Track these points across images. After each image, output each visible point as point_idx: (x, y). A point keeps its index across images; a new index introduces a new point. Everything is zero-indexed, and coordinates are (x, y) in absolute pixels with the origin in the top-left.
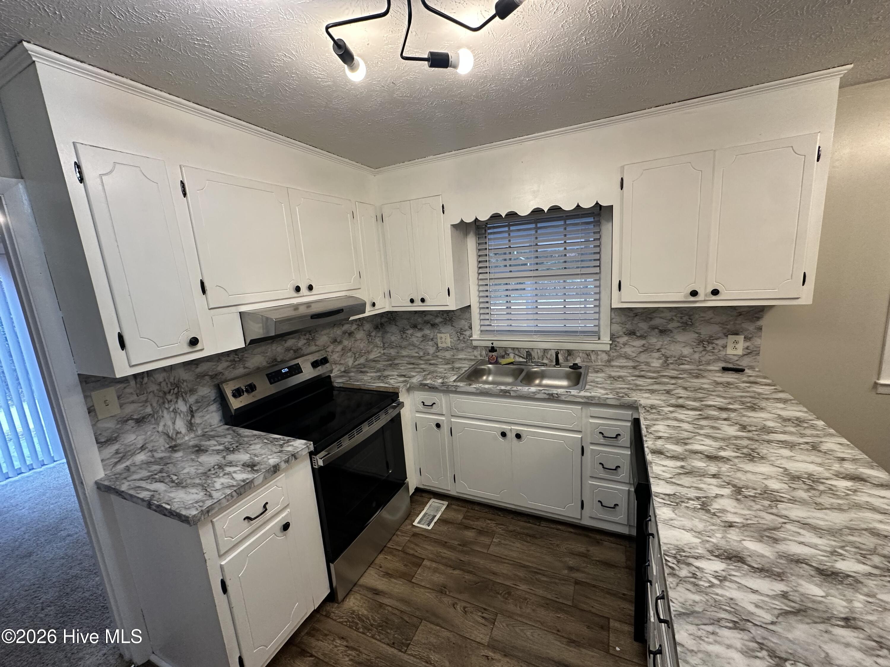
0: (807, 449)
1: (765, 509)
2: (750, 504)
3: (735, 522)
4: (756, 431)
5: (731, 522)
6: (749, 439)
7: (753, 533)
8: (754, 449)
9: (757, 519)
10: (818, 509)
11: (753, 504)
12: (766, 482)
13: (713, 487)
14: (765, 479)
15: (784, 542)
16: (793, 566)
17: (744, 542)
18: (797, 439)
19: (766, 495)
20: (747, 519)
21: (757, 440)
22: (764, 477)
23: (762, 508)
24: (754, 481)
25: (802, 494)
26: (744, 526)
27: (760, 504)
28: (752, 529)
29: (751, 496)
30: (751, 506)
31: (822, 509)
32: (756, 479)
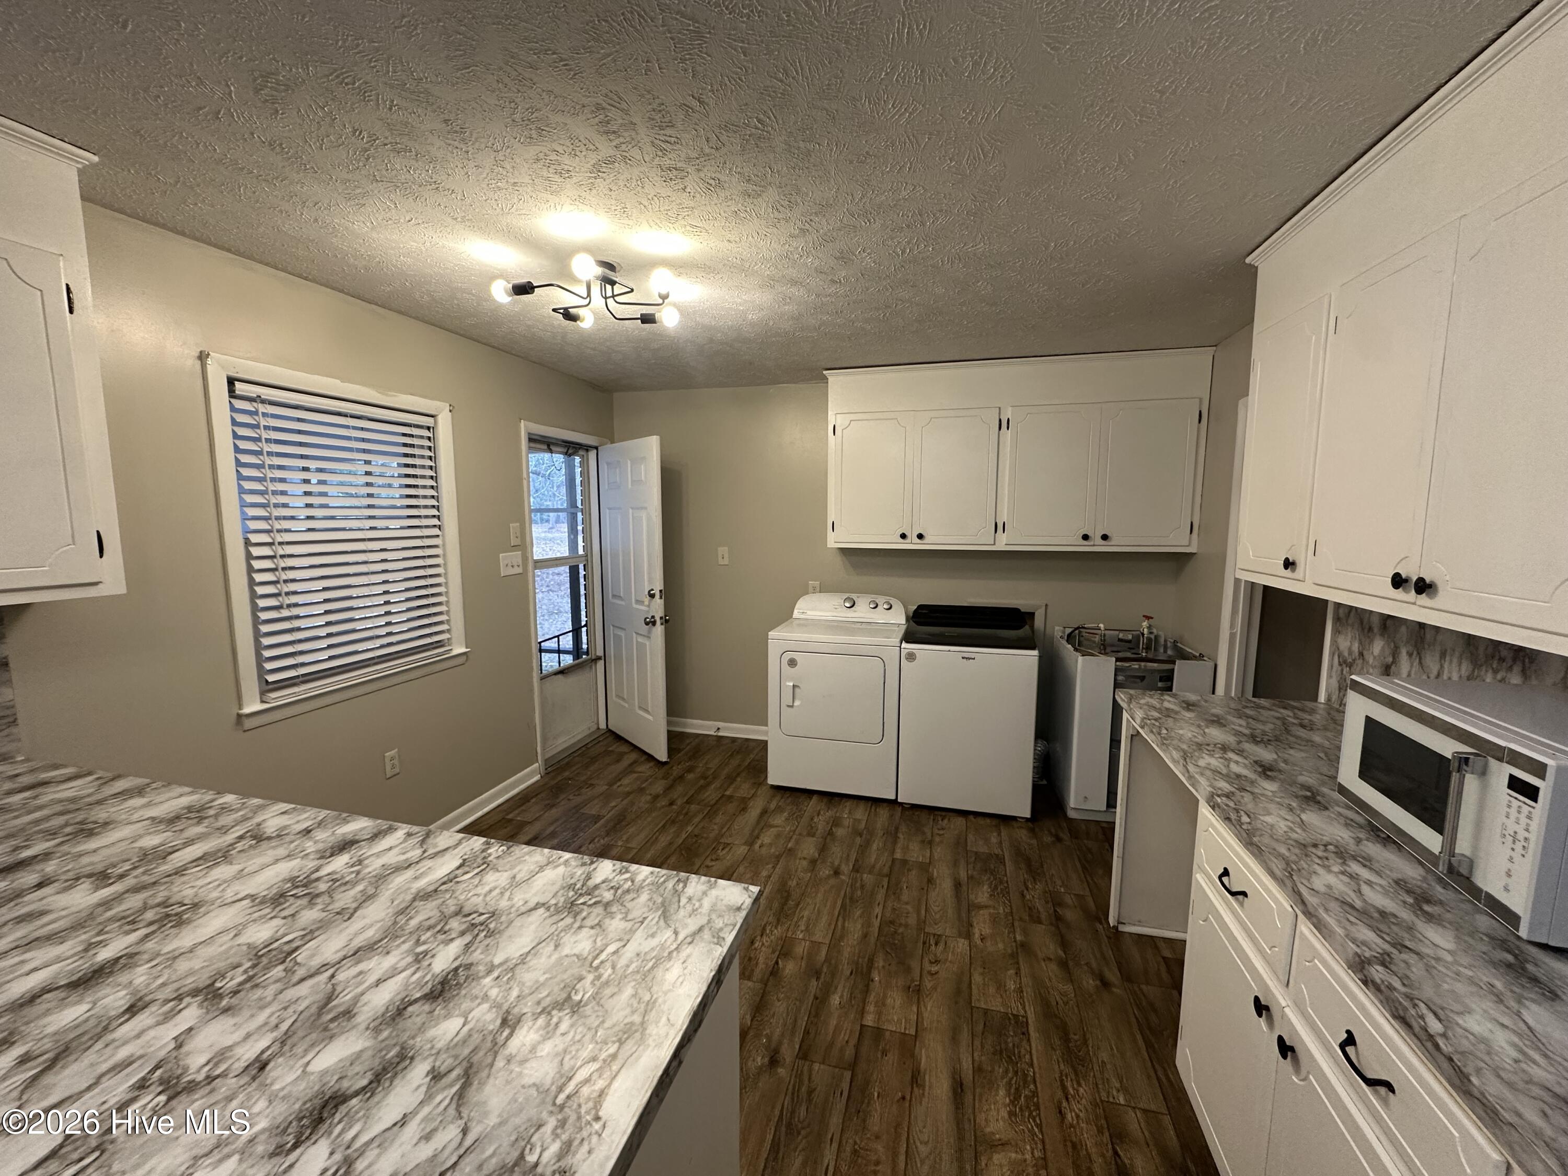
0: (251, 846)
1: (287, 982)
2: (256, 997)
3: (263, 1052)
4: (135, 868)
5: (257, 1059)
6: (136, 890)
7: (308, 1039)
8: (164, 902)
9: (290, 1010)
10: (349, 918)
11: (259, 993)
12: (242, 940)
13: (152, 1033)
14: (236, 935)
15: (359, 1004)
16: (401, 1024)
17: (310, 1068)
18: (220, 841)
19: (265, 960)
20: (277, 1026)
21: (154, 883)
22: (232, 935)
23: (279, 986)
24: (221, 954)
25: (310, 916)
26: (283, 1043)
27: (271, 980)
28: (300, 1033)
29: (241, 984)
30: (260, 999)
31: (352, 915)
32: (224, 948)
